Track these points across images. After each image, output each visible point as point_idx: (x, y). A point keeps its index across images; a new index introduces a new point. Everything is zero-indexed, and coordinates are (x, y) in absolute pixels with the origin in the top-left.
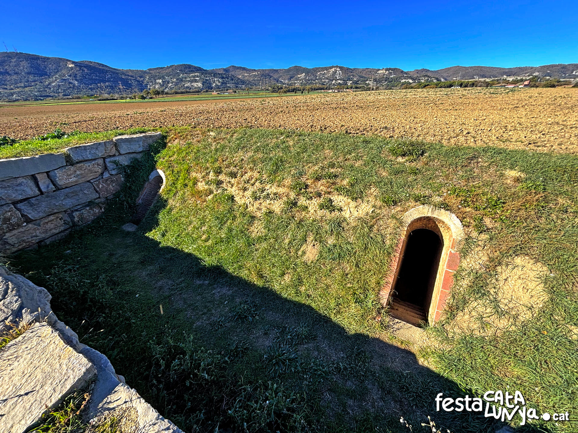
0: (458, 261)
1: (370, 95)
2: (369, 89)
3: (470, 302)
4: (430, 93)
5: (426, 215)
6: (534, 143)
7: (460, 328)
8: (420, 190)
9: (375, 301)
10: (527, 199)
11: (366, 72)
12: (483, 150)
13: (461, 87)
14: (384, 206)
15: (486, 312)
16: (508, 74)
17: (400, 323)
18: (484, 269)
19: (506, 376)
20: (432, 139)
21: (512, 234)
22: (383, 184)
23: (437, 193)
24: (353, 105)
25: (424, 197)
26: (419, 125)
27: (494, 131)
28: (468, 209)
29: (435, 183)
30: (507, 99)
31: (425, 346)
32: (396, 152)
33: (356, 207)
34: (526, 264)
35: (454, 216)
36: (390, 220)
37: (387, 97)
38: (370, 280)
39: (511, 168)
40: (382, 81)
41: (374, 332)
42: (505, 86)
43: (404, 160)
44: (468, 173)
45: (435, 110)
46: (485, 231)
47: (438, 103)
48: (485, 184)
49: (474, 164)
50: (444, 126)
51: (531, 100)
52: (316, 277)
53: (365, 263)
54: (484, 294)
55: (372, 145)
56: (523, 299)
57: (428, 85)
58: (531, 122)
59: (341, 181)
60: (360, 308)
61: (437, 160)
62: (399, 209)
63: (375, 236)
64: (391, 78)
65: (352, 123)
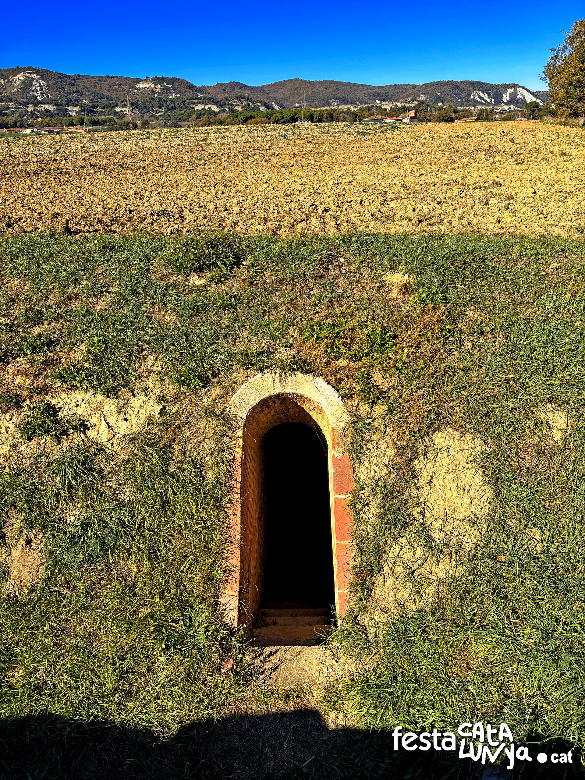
0: (351, 471)
1: (126, 139)
2: (126, 126)
3: (388, 548)
4: (255, 134)
5: (272, 392)
6: (426, 220)
7: (385, 610)
8: (249, 341)
9: (212, 624)
10: (425, 321)
11: (109, 85)
12: (343, 240)
13: (312, 122)
14: (184, 394)
15: (416, 557)
16: (382, 98)
17: (276, 652)
18: (395, 474)
19: (470, 669)
20: (261, 227)
21: (419, 392)
22: (169, 341)
23: (284, 341)
24: (82, 164)
25: (258, 355)
26: (235, 201)
27: (367, 203)
28: (343, 362)
29: (275, 320)
30: (383, 143)
31: (331, 680)
32: (181, 264)
33: (119, 411)
34: (452, 443)
35: (321, 381)
36: (204, 423)
37: (165, 143)
38: (190, 580)
39: (393, 269)
40: (152, 107)
41: (224, 703)
42: (382, 119)
43: (203, 281)
44: (329, 289)
45: (262, 170)
46: (378, 398)
47: (268, 153)
48: (360, 306)
49: (334, 270)
50: (282, 199)
51: (418, 144)
52: (51, 627)
53: (170, 541)
54: (405, 524)
55: (126, 254)
56: (462, 509)
57: (251, 117)
58: (420, 182)
59: (68, 353)
60: (181, 658)
61: (269, 270)
62: (216, 392)
63: (180, 469)
64: (172, 101)
65: (83, 208)
